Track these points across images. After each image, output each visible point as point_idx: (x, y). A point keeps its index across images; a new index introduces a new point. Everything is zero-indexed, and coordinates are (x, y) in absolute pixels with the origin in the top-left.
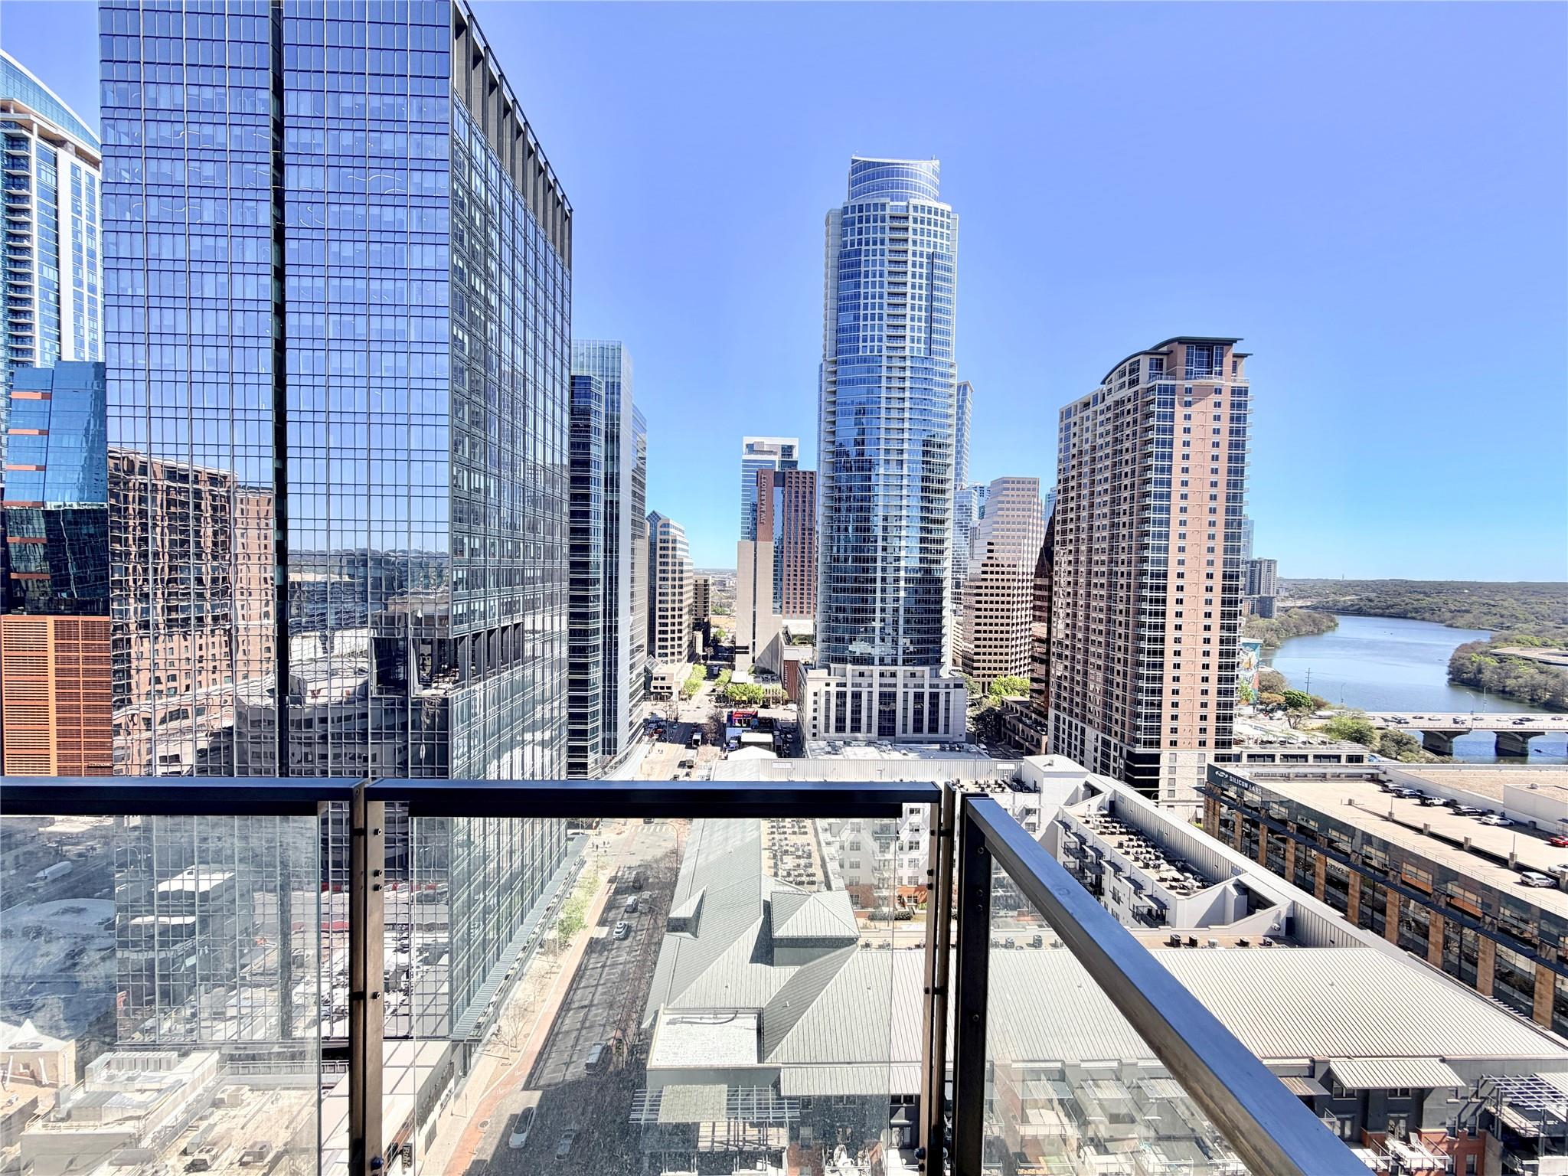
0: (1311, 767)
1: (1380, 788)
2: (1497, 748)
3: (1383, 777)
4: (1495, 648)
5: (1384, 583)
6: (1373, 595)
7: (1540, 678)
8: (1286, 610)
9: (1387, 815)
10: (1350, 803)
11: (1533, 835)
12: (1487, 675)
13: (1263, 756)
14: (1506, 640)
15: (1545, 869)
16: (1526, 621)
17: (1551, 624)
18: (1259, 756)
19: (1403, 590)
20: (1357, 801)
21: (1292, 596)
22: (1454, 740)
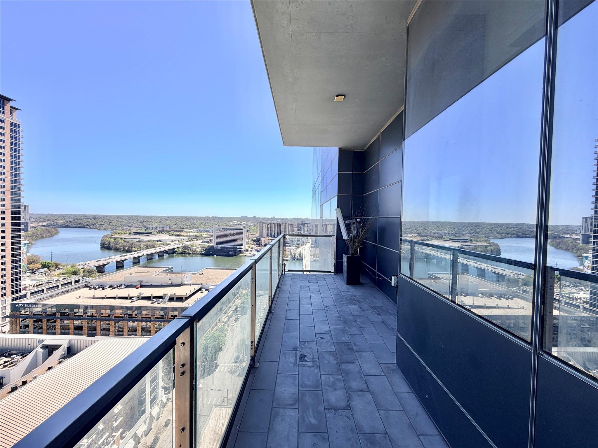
0: (61, 289)
1: (89, 289)
2: (116, 267)
3: (89, 285)
4: (113, 236)
5: (75, 215)
6: (72, 220)
7: (125, 244)
8: (35, 227)
9: (93, 297)
10: (80, 297)
11: (132, 288)
12: (111, 245)
13: (38, 291)
14: (115, 233)
15: (136, 296)
16: (119, 227)
17: (125, 227)
18: (36, 292)
19: (82, 218)
20: (82, 296)
21: (36, 221)
22: (105, 267)
